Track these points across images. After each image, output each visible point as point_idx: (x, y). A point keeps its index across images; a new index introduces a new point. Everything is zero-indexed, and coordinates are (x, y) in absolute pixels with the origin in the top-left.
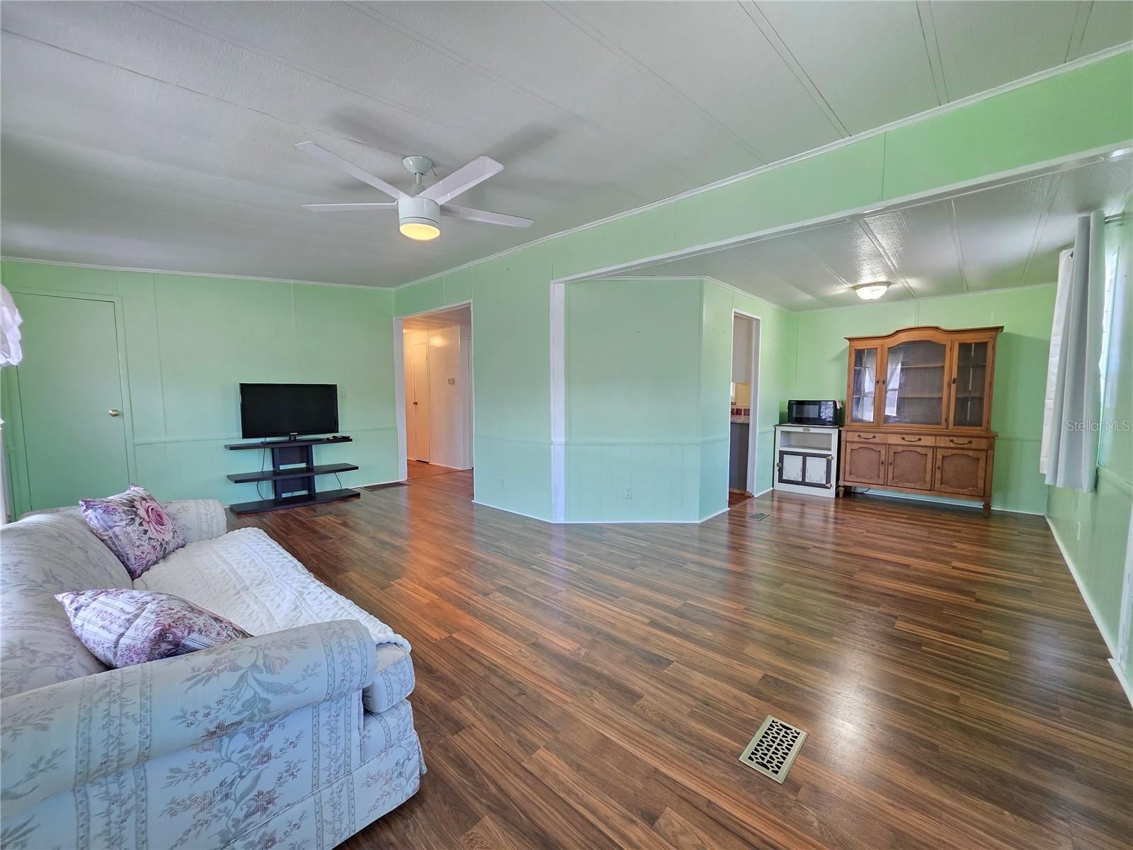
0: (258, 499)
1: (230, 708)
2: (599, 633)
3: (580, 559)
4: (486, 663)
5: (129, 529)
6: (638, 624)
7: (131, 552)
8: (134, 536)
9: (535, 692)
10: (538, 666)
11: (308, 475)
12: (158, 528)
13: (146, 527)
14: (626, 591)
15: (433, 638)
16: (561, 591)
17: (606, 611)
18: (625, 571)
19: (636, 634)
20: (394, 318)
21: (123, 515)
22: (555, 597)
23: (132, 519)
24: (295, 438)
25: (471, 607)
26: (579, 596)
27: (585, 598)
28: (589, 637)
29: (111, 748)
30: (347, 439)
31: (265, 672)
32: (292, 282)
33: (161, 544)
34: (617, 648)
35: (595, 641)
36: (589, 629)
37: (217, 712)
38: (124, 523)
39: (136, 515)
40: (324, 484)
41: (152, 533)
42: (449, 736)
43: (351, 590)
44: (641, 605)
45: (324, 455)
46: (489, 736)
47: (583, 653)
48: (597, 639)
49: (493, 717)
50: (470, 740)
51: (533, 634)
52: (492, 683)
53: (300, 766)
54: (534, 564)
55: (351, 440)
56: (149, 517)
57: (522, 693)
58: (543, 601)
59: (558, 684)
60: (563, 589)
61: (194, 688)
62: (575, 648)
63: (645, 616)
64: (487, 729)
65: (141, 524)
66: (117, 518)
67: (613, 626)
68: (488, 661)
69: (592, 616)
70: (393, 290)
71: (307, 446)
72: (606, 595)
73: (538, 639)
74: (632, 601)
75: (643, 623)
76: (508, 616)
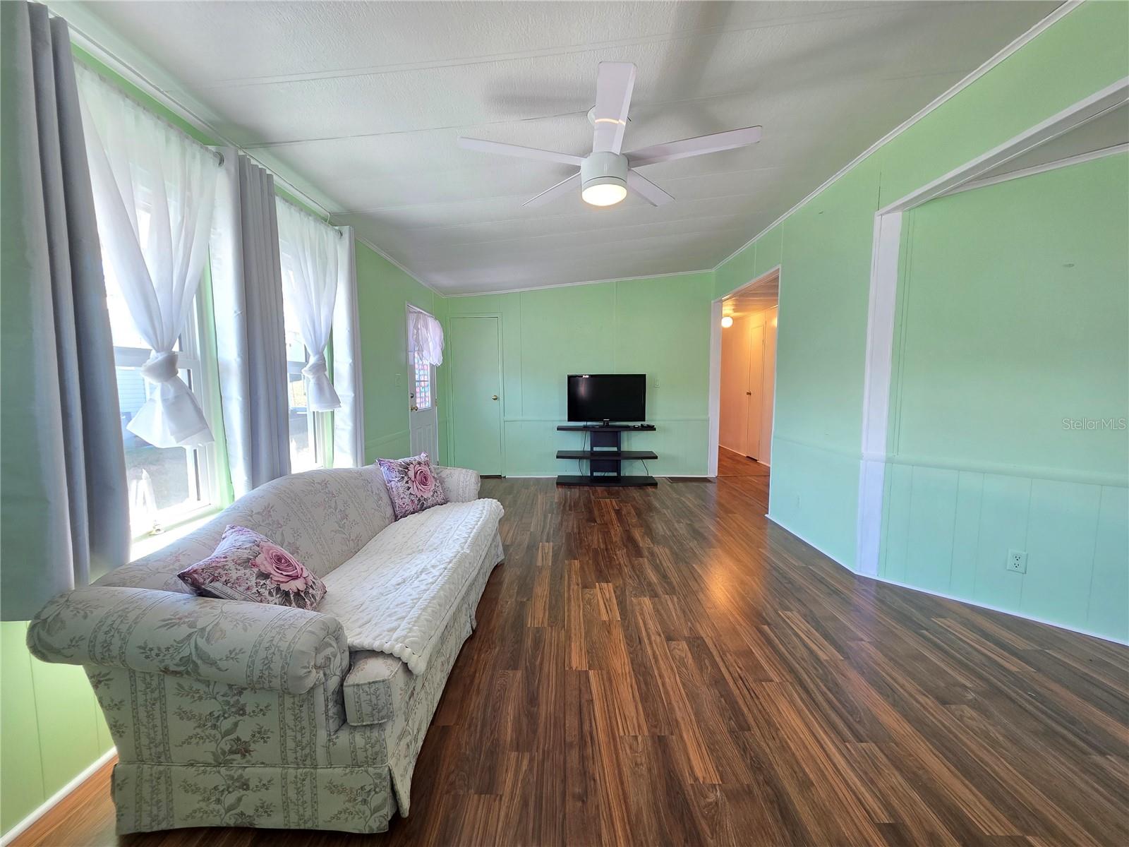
0: (579, 474)
1: (172, 658)
2: (767, 783)
3: (852, 644)
4: (586, 727)
5: (399, 484)
6: (858, 813)
7: (398, 502)
8: (401, 490)
9: (597, 807)
10: (634, 773)
11: (618, 458)
12: (419, 487)
13: (410, 484)
14: (890, 737)
15: (570, 663)
16: (772, 681)
17: (815, 750)
18: (921, 699)
19: (839, 828)
20: (712, 302)
21: (397, 473)
22: (753, 685)
23: (403, 477)
24: (608, 423)
25: (639, 647)
26: (792, 702)
27: (799, 712)
28: (746, 778)
29: (105, 650)
30: (651, 428)
31: (204, 639)
32: (614, 280)
33: (419, 499)
34: (775, 830)
35: (749, 792)
36: (758, 766)
37: (164, 656)
38: (397, 479)
39: (406, 474)
40: (633, 469)
41: (414, 490)
42: (472, 791)
43: (561, 579)
44: (897, 779)
45: (634, 442)
46: (500, 824)
47: (712, 798)
48: (756, 790)
49: (525, 803)
50: (481, 813)
51: (674, 724)
52: (568, 758)
53: (269, 734)
54: (769, 625)
55: (655, 429)
56: (415, 477)
57: (582, 798)
58: (731, 683)
59: (634, 819)
60: (777, 680)
61: (160, 629)
62: (708, 781)
63: (887, 806)
64: (507, 815)
65: (407, 482)
66: (394, 475)
67: (805, 785)
68: (591, 726)
69: (784, 747)
70: (713, 271)
71: (617, 432)
72: (841, 725)
73: (672, 734)
74: (884, 759)
75: (869, 814)
76: (667, 680)
